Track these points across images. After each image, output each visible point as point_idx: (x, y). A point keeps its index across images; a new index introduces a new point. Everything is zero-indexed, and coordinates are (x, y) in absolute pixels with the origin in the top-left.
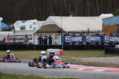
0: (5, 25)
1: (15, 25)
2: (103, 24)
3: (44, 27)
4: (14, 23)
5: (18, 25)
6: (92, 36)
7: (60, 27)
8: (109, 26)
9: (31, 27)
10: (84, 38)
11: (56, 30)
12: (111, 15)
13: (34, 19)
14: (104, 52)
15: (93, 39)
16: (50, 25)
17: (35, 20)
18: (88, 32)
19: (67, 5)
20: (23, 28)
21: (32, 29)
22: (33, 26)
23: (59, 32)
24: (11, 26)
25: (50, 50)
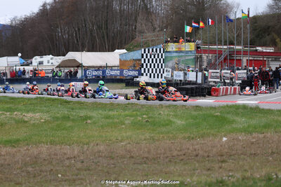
0: (23, 61)
1: (33, 60)
2: (120, 60)
3: (64, 61)
4: (32, 58)
5: (36, 60)
6: (112, 70)
7: (80, 62)
8: (125, 61)
9: (48, 62)
10: (104, 72)
11: (74, 65)
12: (124, 51)
13: (49, 55)
14: (124, 85)
15: (113, 73)
16: (69, 60)
17: (51, 56)
18: (107, 67)
19: (78, 41)
20: (41, 63)
21: (50, 64)
22: (51, 61)
23: (78, 67)
24: (29, 61)
25: (73, 83)
